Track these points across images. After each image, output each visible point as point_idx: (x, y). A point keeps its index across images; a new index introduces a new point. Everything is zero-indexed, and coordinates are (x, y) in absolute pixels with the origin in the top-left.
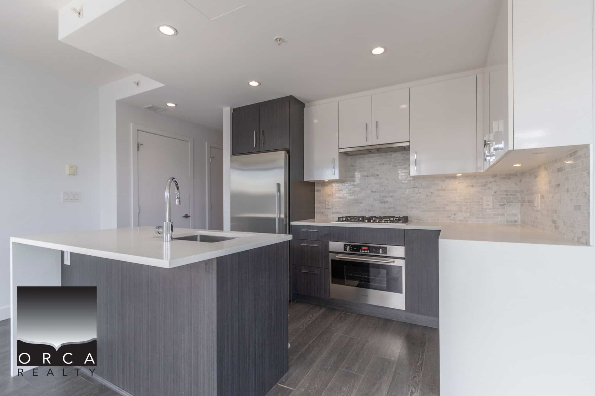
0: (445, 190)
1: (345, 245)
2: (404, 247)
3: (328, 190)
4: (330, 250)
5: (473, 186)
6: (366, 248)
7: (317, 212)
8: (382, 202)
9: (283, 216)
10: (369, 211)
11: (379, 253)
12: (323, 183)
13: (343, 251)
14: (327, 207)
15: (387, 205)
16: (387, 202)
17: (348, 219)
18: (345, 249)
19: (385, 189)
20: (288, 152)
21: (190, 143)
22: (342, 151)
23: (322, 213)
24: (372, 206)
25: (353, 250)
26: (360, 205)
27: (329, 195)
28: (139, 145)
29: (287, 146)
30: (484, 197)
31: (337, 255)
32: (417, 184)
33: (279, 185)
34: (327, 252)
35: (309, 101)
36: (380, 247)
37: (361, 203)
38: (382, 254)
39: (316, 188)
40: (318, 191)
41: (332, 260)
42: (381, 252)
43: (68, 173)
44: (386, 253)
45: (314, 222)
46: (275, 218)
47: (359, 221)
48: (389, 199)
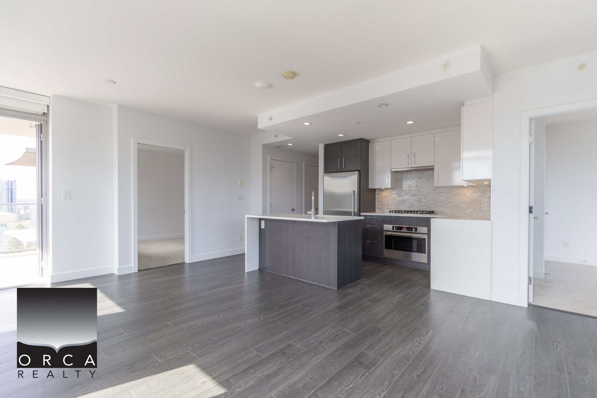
0: (459, 195)
1: (393, 227)
2: (427, 228)
3: (385, 193)
4: (384, 230)
5: (476, 193)
6: (406, 228)
7: (377, 208)
8: (419, 202)
9: (356, 210)
10: (411, 207)
11: (412, 231)
12: (381, 190)
13: (392, 230)
14: (384, 205)
15: (422, 204)
16: (422, 202)
17: (396, 212)
18: (393, 229)
19: (421, 193)
20: (359, 171)
21: (295, 164)
22: (392, 170)
23: (380, 208)
24: (413, 204)
25: (398, 229)
26: (406, 204)
27: (385, 197)
28: (272, 168)
29: (359, 169)
30: (482, 200)
31: (389, 232)
32: (441, 191)
33: (354, 191)
34: (382, 230)
35: (373, 140)
36: (413, 228)
37: (406, 202)
38: (414, 231)
39: (377, 193)
40: (377, 194)
41: (386, 236)
42: (414, 230)
43: (239, 185)
44: (416, 231)
45: (375, 213)
46: (352, 211)
47: (402, 213)
48: (423, 200)
